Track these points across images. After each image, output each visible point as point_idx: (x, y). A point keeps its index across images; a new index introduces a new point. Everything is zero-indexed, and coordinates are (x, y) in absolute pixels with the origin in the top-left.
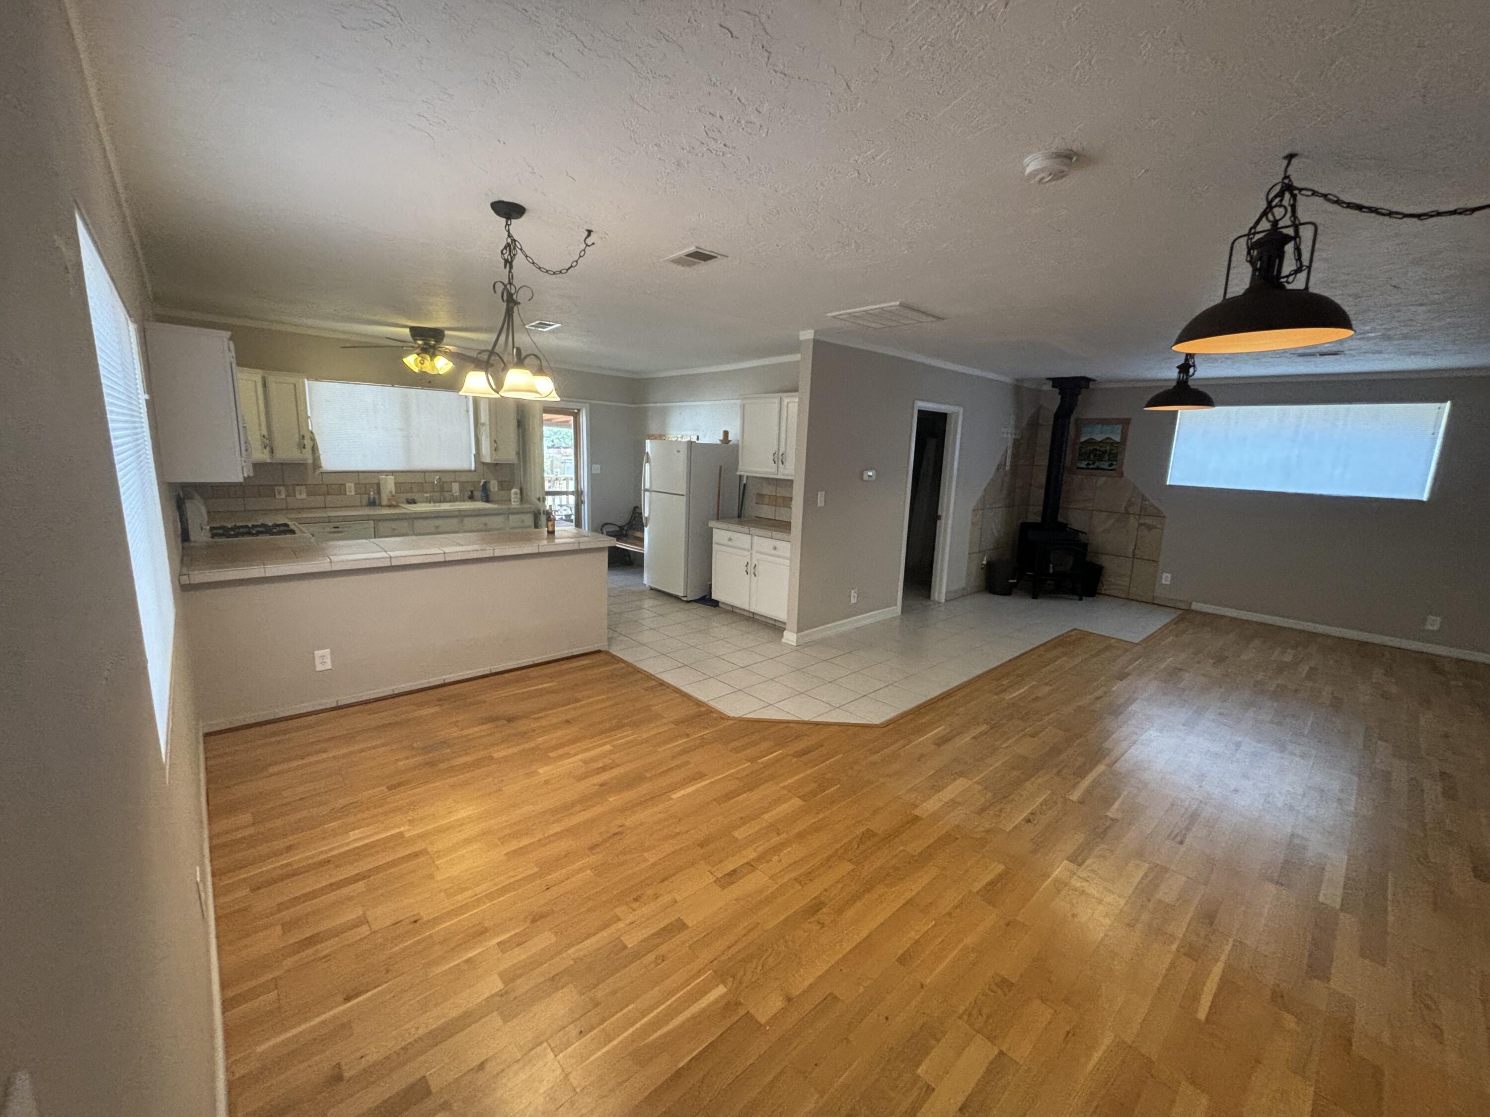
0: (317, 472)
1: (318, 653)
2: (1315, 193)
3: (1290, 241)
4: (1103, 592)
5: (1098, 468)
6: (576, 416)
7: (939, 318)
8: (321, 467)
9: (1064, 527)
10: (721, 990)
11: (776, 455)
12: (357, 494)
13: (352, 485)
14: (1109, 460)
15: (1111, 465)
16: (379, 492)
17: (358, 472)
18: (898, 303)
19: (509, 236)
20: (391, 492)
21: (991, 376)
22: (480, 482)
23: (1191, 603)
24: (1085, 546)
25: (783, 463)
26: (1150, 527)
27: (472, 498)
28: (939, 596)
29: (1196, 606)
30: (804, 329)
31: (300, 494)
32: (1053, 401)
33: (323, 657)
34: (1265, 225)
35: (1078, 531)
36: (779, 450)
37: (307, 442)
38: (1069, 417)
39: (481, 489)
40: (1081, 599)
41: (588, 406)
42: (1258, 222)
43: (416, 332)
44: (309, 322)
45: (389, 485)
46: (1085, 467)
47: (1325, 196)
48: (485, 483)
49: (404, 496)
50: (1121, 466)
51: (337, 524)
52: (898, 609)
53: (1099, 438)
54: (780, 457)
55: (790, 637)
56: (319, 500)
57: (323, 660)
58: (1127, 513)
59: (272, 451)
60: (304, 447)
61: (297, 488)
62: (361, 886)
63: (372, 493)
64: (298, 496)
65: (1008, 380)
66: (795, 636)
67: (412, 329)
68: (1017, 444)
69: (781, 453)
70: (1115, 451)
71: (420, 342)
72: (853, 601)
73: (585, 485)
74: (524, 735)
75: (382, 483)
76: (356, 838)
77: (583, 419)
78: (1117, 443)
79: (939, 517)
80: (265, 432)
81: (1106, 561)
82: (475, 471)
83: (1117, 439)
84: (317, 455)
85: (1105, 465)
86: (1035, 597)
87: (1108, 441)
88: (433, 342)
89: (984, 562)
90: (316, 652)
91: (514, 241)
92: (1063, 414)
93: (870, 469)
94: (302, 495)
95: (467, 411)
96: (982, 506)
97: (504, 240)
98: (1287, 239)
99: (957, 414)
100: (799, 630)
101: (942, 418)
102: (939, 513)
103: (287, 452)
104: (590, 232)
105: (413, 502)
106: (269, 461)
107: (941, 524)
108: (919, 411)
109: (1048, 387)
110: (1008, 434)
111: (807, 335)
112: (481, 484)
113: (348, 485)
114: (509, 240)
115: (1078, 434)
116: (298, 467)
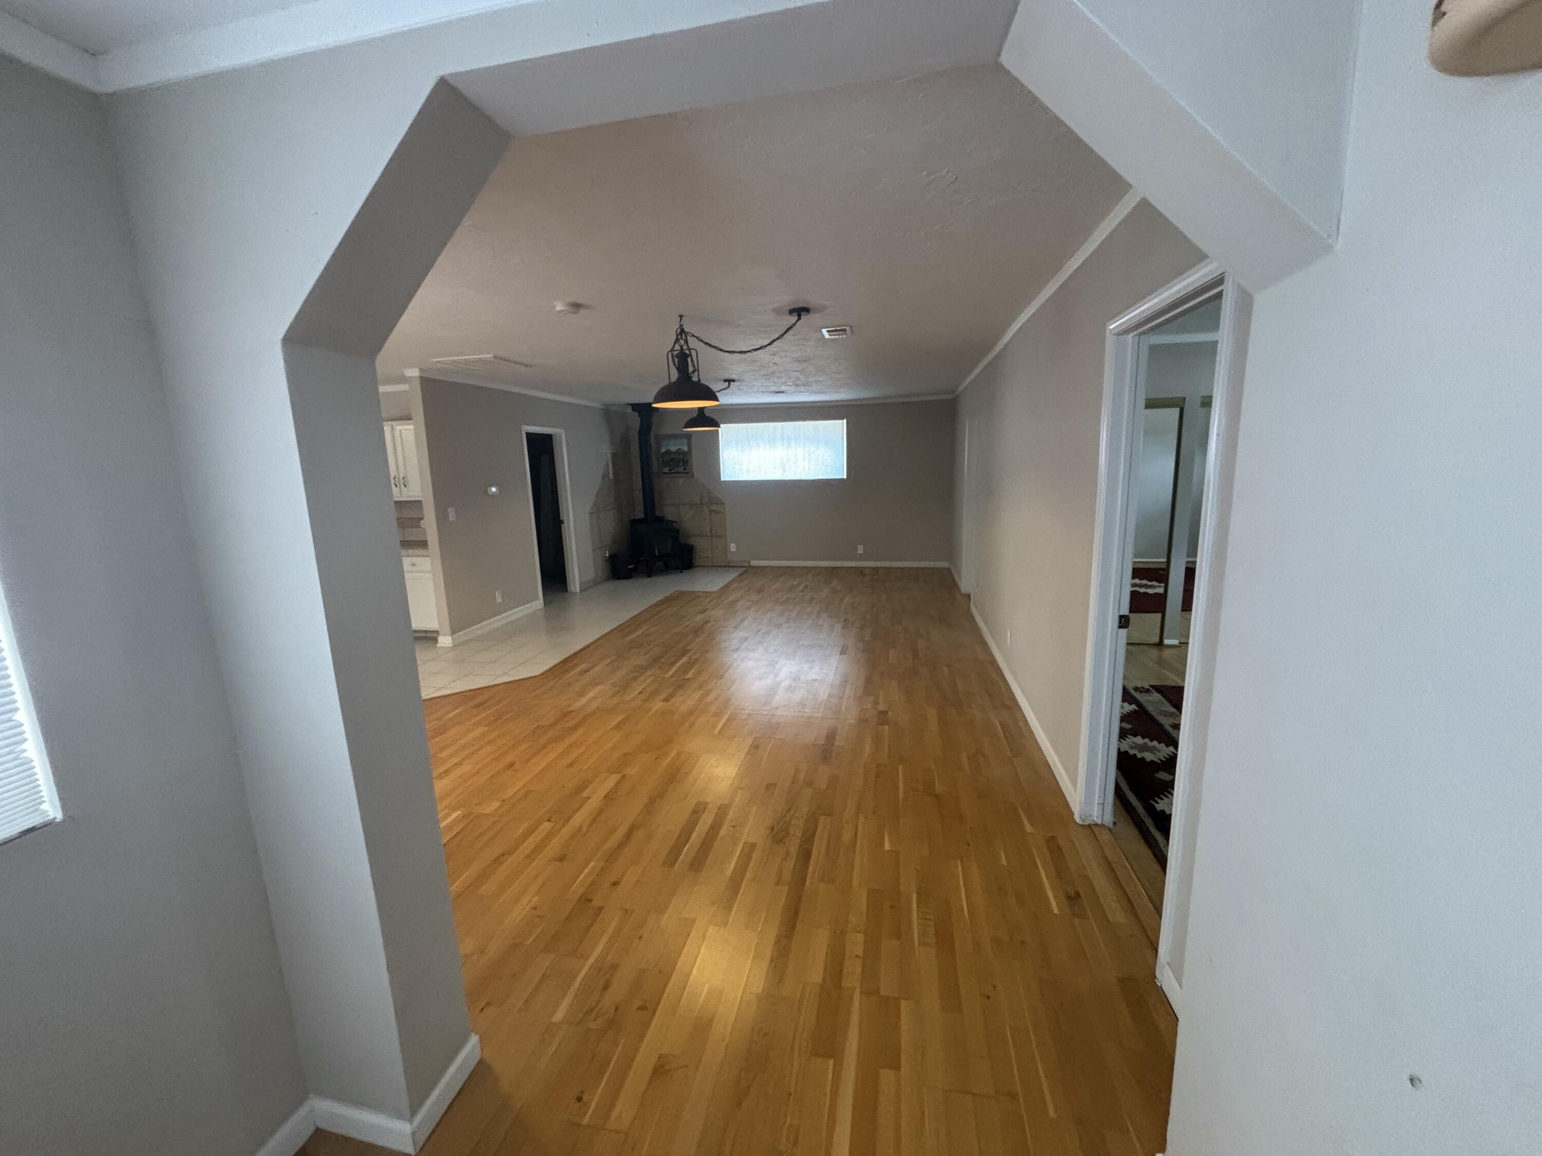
2: (693, 336)
3: (688, 357)
4: (697, 564)
5: (677, 472)
7: (527, 366)
9: (660, 520)
11: (396, 479)
14: (683, 466)
15: (685, 469)
18: (491, 356)
21: (586, 403)
23: (750, 562)
24: (677, 531)
25: (405, 486)
26: (717, 512)
28: (575, 588)
29: (753, 563)
30: (410, 367)
32: (635, 421)
34: (677, 347)
35: (671, 521)
36: (399, 473)
38: (649, 435)
40: (682, 572)
42: (674, 346)
46: (668, 472)
47: (697, 338)
50: (692, 469)
52: (539, 603)
53: (673, 449)
54: (402, 481)
55: (445, 641)
58: (701, 504)
65: (597, 405)
66: (450, 638)
68: (614, 456)
69: (401, 477)
70: (685, 459)
72: (499, 600)
78: (685, 452)
79: (562, 522)
81: (693, 541)
83: (686, 449)
85: (681, 469)
86: (649, 576)
87: (679, 452)
89: (607, 555)
92: (645, 431)
93: (492, 485)
96: (596, 511)
98: (687, 356)
99: (560, 434)
100: (453, 632)
101: (549, 437)
102: (561, 518)
107: (564, 527)
108: (527, 433)
109: (629, 410)
110: (605, 451)
111: (414, 373)
115: (659, 449)
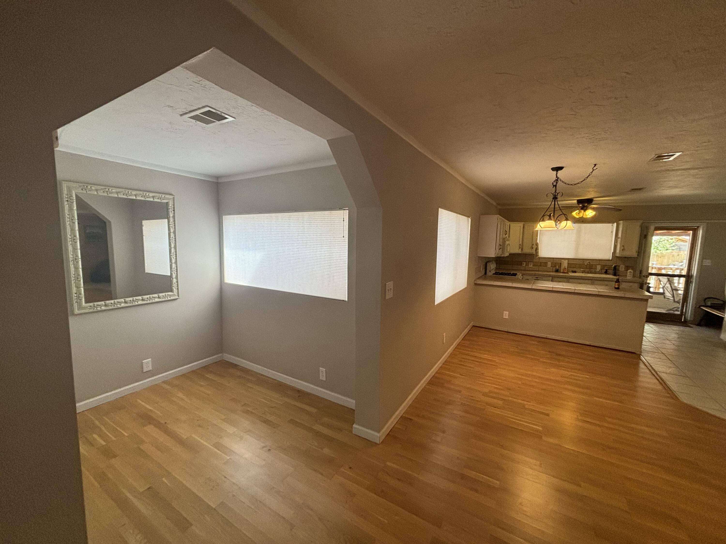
0: (537, 257)
1: (505, 312)
6: (695, 231)
8: (538, 256)
10: (541, 429)
12: (551, 266)
13: (550, 263)
16: (560, 266)
17: (553, 258)
19: (557, 177)
20: (565, 267)
22: (612, 266)
27: (606, 273)
31: (530, 265)
33: (506, 314)
37: (535, 247)
39: (613, 269)
41: (705, 224)
43: (579, 202)
44: (540, 204)
45: (565, 264)
48: (615, 266)
49: (571, 269)
51: (537, 277)
56: (536, 268)
57: (506, 315)
59: (522, 249)
60: (533, 248)
61: (530, 263)
62: (478, 363)
63: (557, 267)
64: (530, 266)
67: (578, 200)
71: (581, 205)
73: (695, 272)
74: (559, 360)
75: (562, 263)
76: (486, 356)
77: (700, 233)
80: (521, 243)
82: (611, 260)
84: (537, 251)
88: (586, 205)
90: (504, 312)
91: (558, 178)
94: (531, 266)
95: (612, 232)
97: (555, 178)
103: (527, 250)
104: (595, 165)
105: (575, 272)
106: (520, 253)
112: (613, 267)
113: (548, 263)
114: (557, 179)
116: (531, 255)
